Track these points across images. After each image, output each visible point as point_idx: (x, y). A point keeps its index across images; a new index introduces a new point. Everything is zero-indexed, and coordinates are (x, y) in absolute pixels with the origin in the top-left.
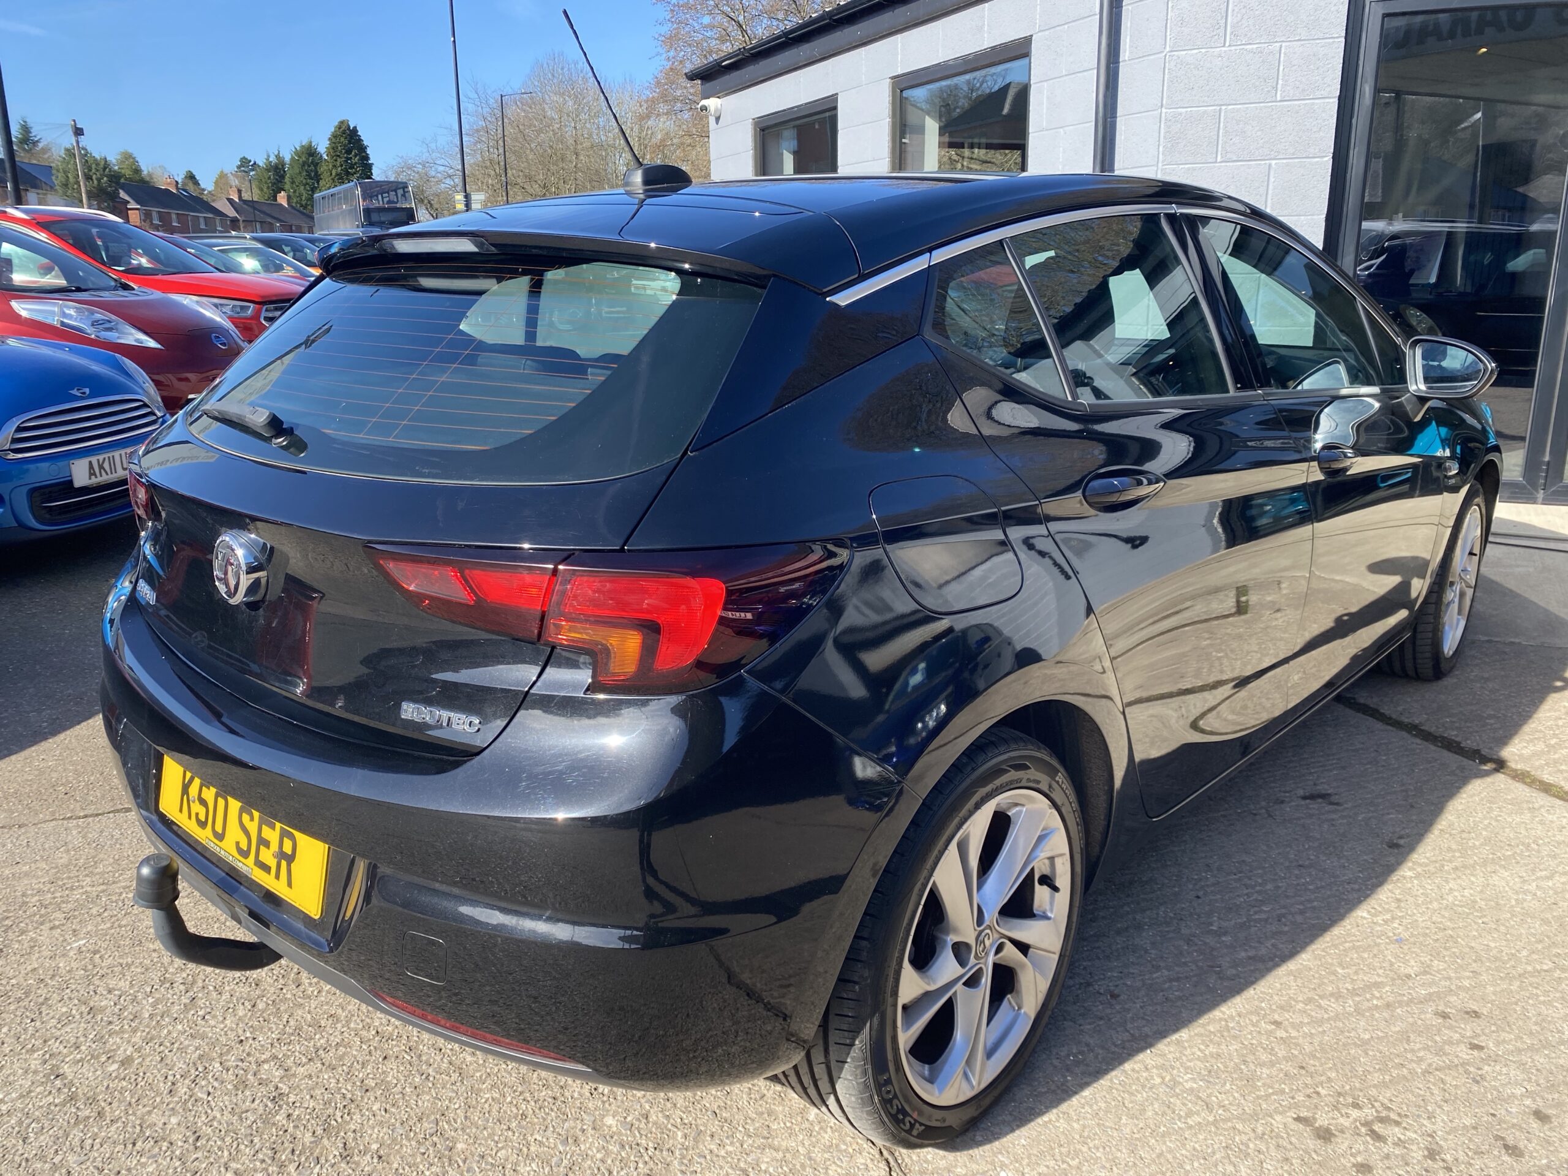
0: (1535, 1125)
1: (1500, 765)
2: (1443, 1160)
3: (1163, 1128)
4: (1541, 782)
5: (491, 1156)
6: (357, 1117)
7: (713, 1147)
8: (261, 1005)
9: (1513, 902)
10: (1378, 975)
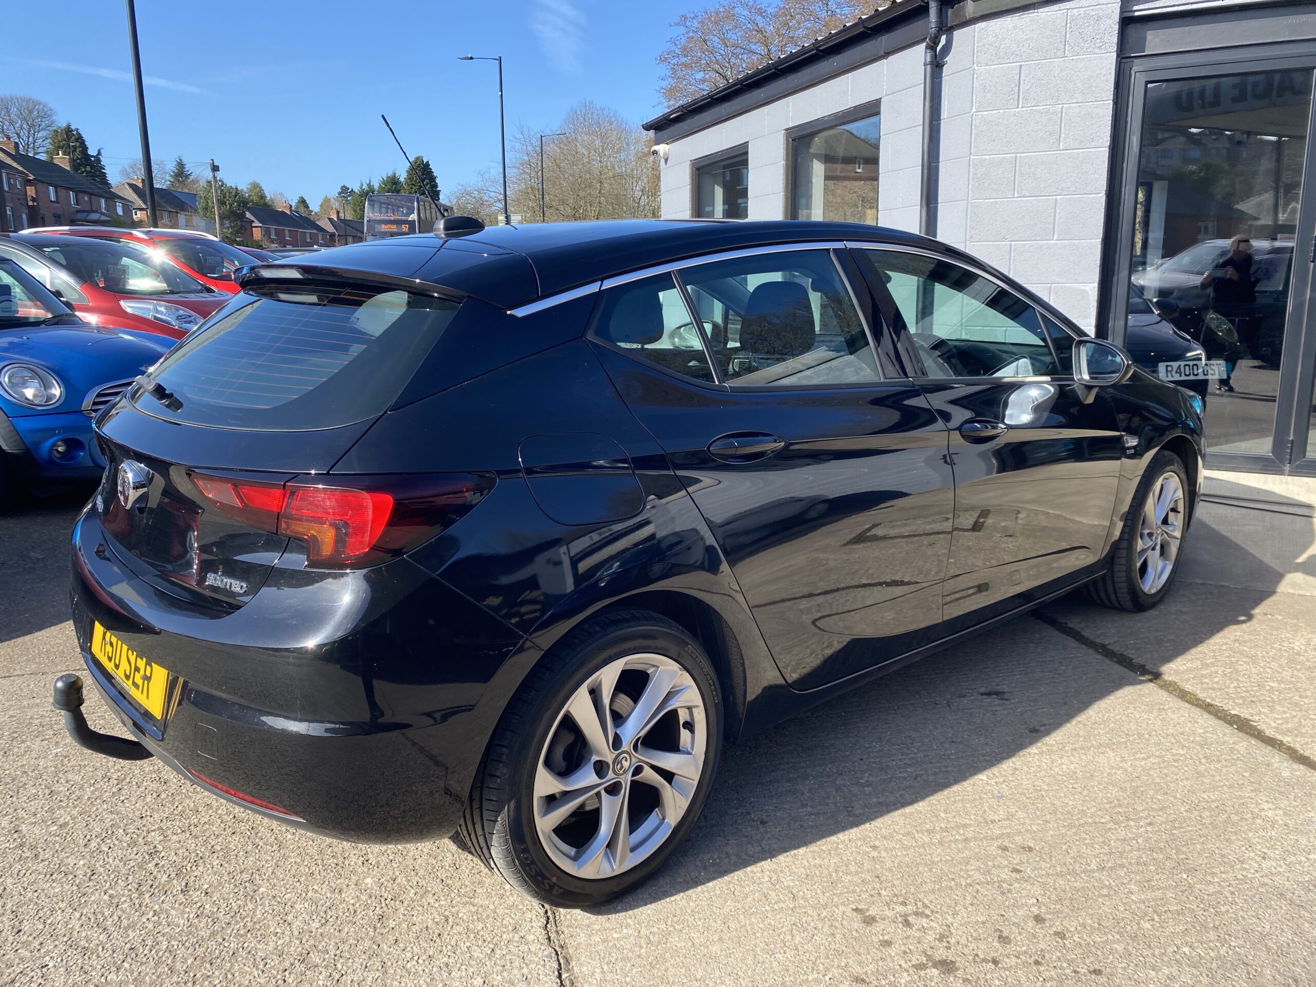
0: (1031, 923)
1: (1156, 676)
2: (948, 942)
3: (753, 909)
4: (1182, 691)
5: (280, 897)
6: (201, 869)
7: (432, 901)
8: (163, 796)
9: (1105, 774)
10: (971, 819)
